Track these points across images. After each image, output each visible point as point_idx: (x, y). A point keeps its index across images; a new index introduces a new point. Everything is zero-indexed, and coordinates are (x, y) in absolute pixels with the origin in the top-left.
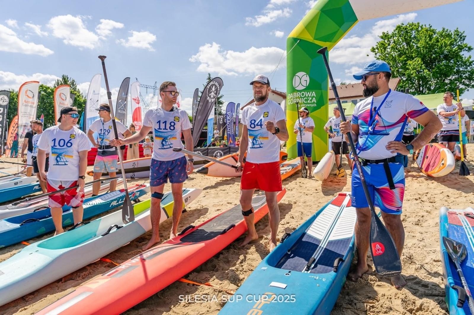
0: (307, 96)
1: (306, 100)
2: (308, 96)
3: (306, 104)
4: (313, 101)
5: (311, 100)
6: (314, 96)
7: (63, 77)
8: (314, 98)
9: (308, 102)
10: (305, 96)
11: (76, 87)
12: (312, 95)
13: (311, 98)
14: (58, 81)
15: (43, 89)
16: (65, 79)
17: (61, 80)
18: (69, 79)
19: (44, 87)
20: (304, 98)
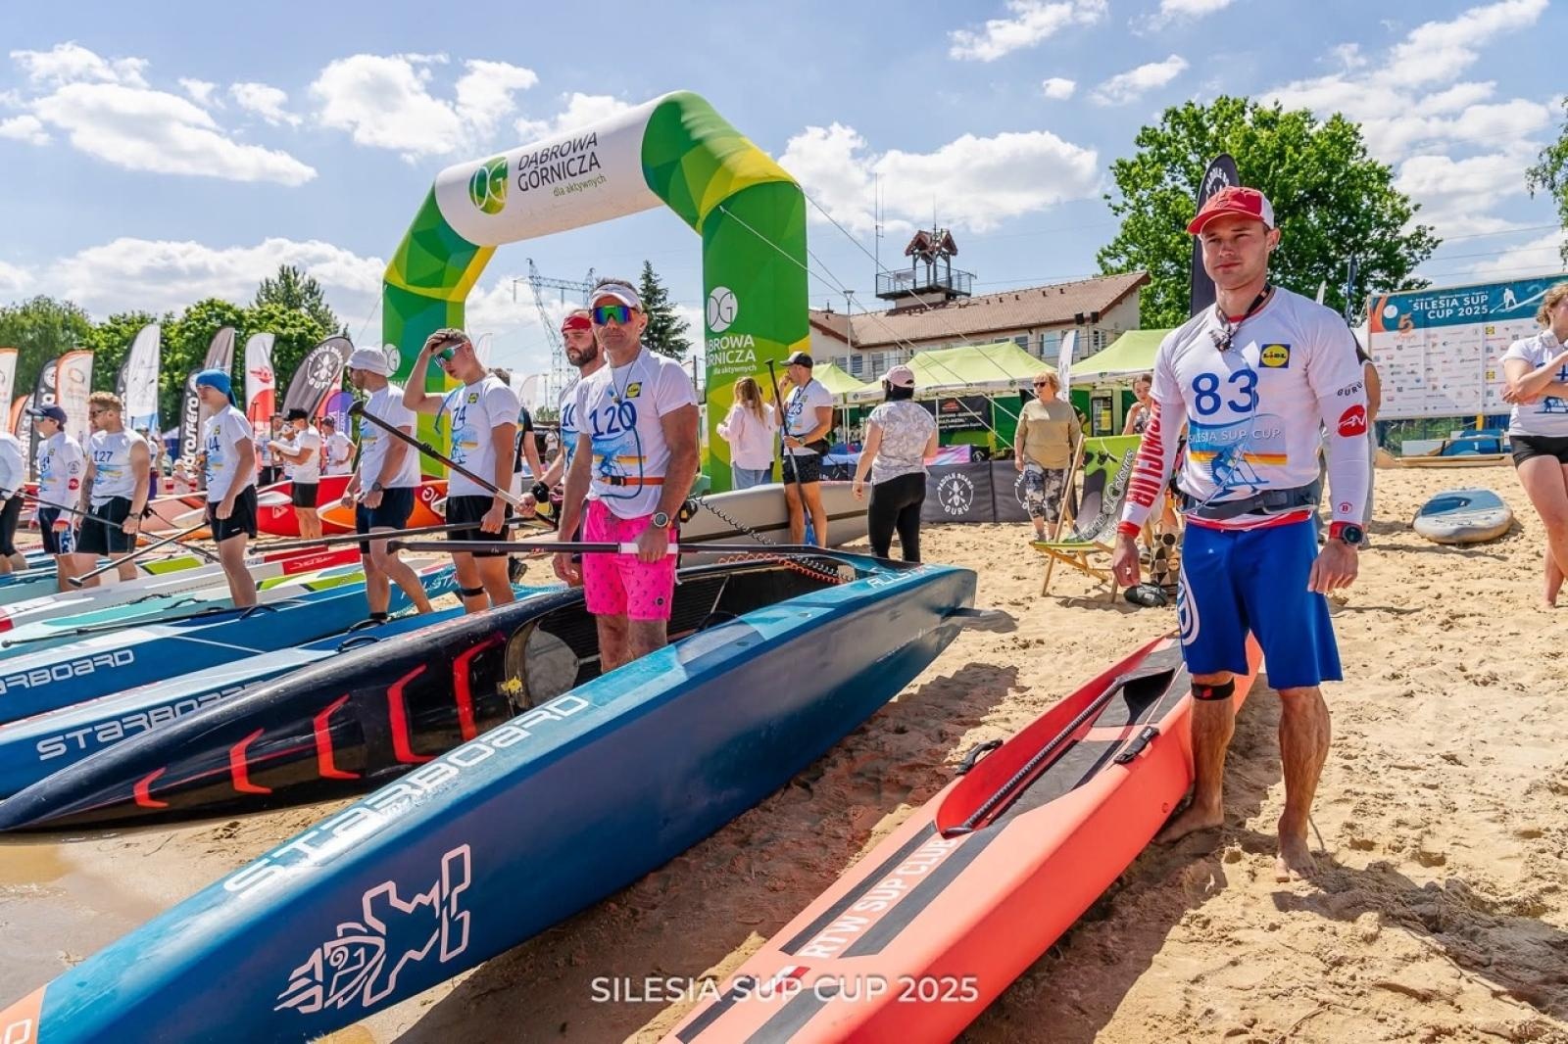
0: (733, 346)
1: (732, 357)
2: (737, 348)
3: (732, 365)
4: (748, 358)
5: (743, 357)
6: (749, 346)
7: (283, 271)
8: (750, 351)
9: (737, 361)
10: (730, 348)
11: (320, 300)
12: (746, 343)
13: (741, 352)
14: (268, 283)
15: (213, 310)
16: (288, 277)
17: (277, 281)
18: (299, 278)
19: (219, 306)
20: (726, 351)
